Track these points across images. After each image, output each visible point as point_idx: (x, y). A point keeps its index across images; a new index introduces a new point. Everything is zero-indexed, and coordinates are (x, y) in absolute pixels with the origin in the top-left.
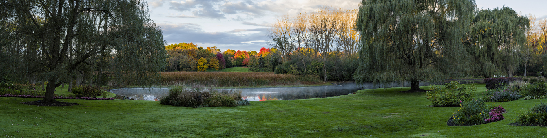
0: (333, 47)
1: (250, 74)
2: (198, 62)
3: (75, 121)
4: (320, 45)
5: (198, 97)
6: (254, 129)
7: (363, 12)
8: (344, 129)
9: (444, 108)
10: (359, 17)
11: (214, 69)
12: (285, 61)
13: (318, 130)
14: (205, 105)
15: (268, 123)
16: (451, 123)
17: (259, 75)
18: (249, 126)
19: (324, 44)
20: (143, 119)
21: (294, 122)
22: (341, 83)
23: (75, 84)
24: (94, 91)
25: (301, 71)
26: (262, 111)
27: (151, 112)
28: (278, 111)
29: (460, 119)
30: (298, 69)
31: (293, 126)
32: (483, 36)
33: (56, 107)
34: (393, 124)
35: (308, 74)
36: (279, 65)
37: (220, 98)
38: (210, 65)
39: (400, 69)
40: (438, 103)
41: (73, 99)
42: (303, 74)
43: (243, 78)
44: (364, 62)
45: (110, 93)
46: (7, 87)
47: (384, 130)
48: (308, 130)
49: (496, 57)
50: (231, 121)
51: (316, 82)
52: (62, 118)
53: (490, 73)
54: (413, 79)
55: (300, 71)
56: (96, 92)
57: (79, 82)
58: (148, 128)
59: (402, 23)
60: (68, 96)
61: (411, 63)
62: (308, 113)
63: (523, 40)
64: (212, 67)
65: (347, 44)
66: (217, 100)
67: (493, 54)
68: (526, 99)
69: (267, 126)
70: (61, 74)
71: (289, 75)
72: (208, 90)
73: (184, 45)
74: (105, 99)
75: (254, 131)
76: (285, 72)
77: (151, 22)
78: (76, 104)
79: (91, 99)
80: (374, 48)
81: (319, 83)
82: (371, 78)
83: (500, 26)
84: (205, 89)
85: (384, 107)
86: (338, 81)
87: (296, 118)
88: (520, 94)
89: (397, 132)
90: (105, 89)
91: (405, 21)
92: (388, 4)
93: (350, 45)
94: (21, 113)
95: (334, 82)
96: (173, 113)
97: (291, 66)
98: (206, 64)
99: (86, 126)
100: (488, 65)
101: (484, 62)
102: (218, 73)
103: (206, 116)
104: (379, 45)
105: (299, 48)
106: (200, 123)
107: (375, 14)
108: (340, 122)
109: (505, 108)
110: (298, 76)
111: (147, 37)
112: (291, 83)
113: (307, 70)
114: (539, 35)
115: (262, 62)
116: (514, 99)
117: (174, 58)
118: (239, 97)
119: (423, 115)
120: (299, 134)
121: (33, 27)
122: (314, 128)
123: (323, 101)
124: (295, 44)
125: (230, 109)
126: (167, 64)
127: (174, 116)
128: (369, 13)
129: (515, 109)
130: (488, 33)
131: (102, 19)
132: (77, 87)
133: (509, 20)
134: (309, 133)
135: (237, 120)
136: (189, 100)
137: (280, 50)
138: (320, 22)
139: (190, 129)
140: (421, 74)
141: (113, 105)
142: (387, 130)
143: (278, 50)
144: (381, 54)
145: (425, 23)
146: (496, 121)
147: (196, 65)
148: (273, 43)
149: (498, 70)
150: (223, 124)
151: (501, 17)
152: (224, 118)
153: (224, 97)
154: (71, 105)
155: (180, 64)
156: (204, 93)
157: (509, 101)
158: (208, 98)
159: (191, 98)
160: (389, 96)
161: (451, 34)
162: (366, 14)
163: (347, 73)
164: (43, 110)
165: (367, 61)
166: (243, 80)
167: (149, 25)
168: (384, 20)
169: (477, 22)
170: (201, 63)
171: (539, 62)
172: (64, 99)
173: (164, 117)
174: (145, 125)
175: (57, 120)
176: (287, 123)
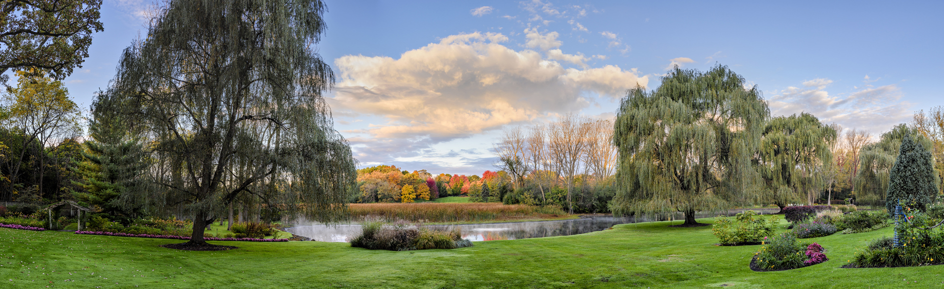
0: (581, 168)
1: (471, 205)
2: (402, 191)
3: (226, 271)
4: (562, 166)
5: (402, 236)
6: (482, 281)
7: (622, 121)
8: (610, 279)
9: (738, 247)
10: (617, 128)
11: (424, 200)
12: (517, 188)
13: (573, 280)
14: (411, 248)
15: (500, 272)
16: (755, 266)
17: (483, 207)
18: (474, 276)
19: (569, 165)
20: (324, 267)
21: (537, 269)
22: (591, 215)
23: (236, 220)
24: (261, 230)
25: (539, 200)
26: (489, 254)
27: (336, 258)
28: (512, 254)
29: (769, 262)
30: (535, 198)
31: (537, 275)
32: (777, 153)
33: (206, 252)
34: (676, 271)
35: (548, 204)
36: (509, 193)
37: (432, 237)
38: (418, 194)
39: (671, 196)
40: (728, 240)
41: (233, 240)
42: (540, 205)
43: (462, 211)
44: (623, 188)
45: (284, 232)
46: (144, 224)
47: (666, 280)
48: (559, 281)
49: (794, 179)
50: (448, 270)
51: (558, 215)
52: (209, 267)
53: (786, 200)
54: (689, 209)
55: (537, 200)
56: (264, 232)
57: (240, 217)
58: (329, 283)
59: (673, 135)
60: (225, 236)
61: (685, 188)
62: (554, 256)
63: (828, 157)
64: (421, 196)
65: (598, 164)
66: (429, 240)
67: (790, 175)
68: (845, 234)
69: (499, 277)
70: (211, 206)
71: (522, 206)
72: (415, 226)
73: (384, 169)
74: (276, 241)
75: (482, 284)
76: (517, 202)
77: (336, 133)
78: (234, 247)
79: (256, 241)
80: (636, 169)
81: (562, 215)
82: (631, 209)
83: (799, 139)
84: (411, 226)
85: (654, 246)
86: (587, 213)
87: (538, 264)
88: (835, 227)
89: (685, 282)
90: (277, 226)
91: (677, 132)
92: (654, 110)
93: (602, 166)
94: (153, 260)
95: (582, 215)
96: (368, 260)
97: (525, 194)
98: (413, 192)
99: (240, 280)
100: (784, 190)
101: (778, 187)
102: (428, 204)
103: (413, 263)
104: (643, 165)
105: (536, 170)
106: (404, 274)
107: (637, 123)
108: (602, 269)
109: (822, 246)
110: (535, 207)
111: (331, 155)
112: (526, 216)
113: (546, 199)
114: (846, 151)
115: (487, 190)
116: (828, 234)
117: (371, 185)
118: (458, 236)
119: (713, 257)
120: (546, 286)
121: (174, 141)
122: (567, 279)
123: (571, 240)
124: (530, 164)
125: (446, 253)
126: (361, 193)
127: (369, 264)
128: (629, 122)
129: (837, 247)
130: (782, 148)
131: (274, 133)
132: (239, 225)
133: (810, 130)
134: (561, 286)
135: (457, 269)
136: (389, 241)
137: (510, 174)
138: (563, 136)
139: (390, 282)
140: (699, 203)
141: (286, 248)
142: (670, 279)
143: (507, 173)
144: (646, 177)
145: (703, 135)
146: (819, 263)
147: (399, 194)
148: (501, 164)
149: (797, 196)
150: (436, 274)
151: (800, 127)
152: (438, 266)
153: (438, 237)
154: (227, 249)
155: (379, 193)
156: (411, 231)
157: (822, 236)
158: (415, 238)
159: (393, 238)
160: (657, 233)
161: (737, 148)
162: (625, 125)
163: (598, 203)
164: (186, 256)
165: (628, 186)
166: (462, 214)
167: (333, 138)
168: (650, 131)
169: (769, 134)
170: (406, 192)
171: (846, 186)
172: (220, 240)
173: (354, 266)
174: (326, 277)
175: (202, 270)
176: (527, 271)
